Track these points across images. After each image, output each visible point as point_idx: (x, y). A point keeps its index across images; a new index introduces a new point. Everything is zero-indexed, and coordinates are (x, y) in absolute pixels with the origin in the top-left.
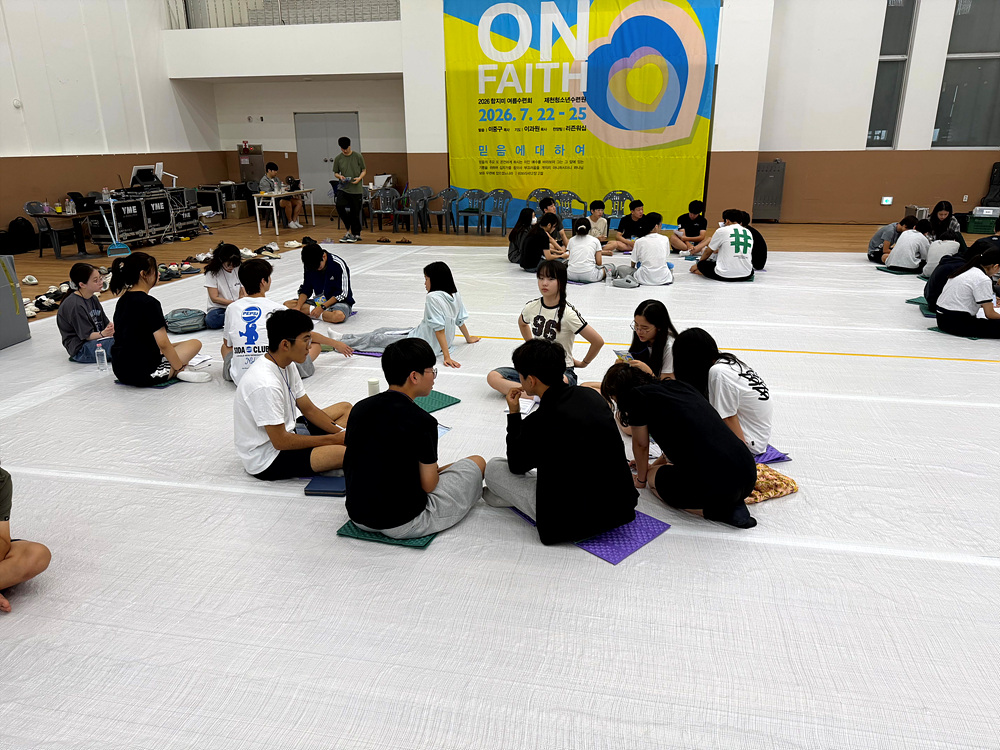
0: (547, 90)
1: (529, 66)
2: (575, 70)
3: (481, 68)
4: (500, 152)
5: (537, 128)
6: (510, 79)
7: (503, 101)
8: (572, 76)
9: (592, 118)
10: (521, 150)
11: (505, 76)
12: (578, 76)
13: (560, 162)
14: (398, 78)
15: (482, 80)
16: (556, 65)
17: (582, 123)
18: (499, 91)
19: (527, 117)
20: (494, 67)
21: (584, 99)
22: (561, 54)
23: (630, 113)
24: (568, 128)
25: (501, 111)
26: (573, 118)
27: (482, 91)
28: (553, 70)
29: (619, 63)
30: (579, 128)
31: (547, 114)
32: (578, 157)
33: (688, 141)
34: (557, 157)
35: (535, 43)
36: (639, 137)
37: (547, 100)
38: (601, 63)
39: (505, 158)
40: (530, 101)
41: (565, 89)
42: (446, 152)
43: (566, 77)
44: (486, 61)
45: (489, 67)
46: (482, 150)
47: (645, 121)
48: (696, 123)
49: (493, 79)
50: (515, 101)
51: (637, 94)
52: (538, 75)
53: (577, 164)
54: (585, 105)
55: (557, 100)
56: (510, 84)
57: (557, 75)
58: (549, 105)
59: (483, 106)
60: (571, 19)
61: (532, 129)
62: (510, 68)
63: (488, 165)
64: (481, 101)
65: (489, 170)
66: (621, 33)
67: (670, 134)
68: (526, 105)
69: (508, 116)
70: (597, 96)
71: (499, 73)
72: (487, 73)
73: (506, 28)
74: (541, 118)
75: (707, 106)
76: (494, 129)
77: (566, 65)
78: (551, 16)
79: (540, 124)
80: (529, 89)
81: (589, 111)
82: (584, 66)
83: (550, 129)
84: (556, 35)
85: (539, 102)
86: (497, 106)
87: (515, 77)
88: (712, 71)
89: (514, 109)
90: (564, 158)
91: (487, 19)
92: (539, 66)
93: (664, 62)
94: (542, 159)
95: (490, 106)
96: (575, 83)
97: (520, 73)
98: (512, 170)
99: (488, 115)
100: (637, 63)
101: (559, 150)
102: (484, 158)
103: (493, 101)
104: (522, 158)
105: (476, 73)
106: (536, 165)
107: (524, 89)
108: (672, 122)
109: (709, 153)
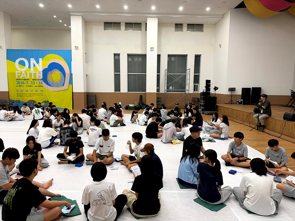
0: (33, 77)
1: (28, 72)
2: (39, 73)
3: (16, 72)
4: (22, 91)
5: (31, 86)
6: (24, 75)
7: (22, 80)
8: (39, 75)
9: (44, 84)
10: (27, 91)
11: (22, 74)
12: (40, 75)
13: (37, 94)
15: (17, 75)
16: (35, 72)
17: (42, 85)
18: (21, 78)
19: (28, 83)
20: (20, 72)
21: (42, 80)
22: (36, 70)
23: (53, 83)
24: (38, 86)
25: (22, 82)
26: (39, 84)
27: (17, 77)
28: (34, 73)
29: (50, 72)
30: (41, 86)
31: (33, 83)
32: (42, 93)
33: (67, 90)
34: (36, 93)
35: (29, 67)
36: (56, 89)
37: (33, 80)
38: (45, 72)
39: (23, 93)
40: (29, 80)
41: (37, 77)
42: (8, 91)
43: (37, 75)
44: (17, 70)
45: (18, 72)
46: (17, 91)
47: (57, 85)
48: (69, 86)
49: (20, 75)
50: (25, 80)
51: (54, 79)
52: (31, 74)
53: (41, 94)
54: (42, 81)
55: (35, 80)
56: (24, 76)
57: (35, 74)
58: (34, 81)
59: (17, 81)
60: (38, 62)
61: (29, 86)
62: (23, 72)
63: (19, 94)
64: (17, 80)
65: (19, 95)
66: (49, 66)
67: (63, 88)
68: (28, 81)
69: (23, 83)
70: (45, 79)
71: (21, 73)
72: (18, 73)
73: (22, 63)
74: (32, 84)
75: (71, 82)
76: (20, 86)
77: (37, 72)
78: (33, 61)
79: (32, 85)
80: (28, 77)
81: (43, 82)
82: (42, 72)
83: (34, 86)
84: (34, 65)
85: (31, 80)
86: (20, 81)
87: (25, 74)
88: (71, 75)
89: (25, 81)
90: (38, 93)
91: (17, 61)
92: (31, 72)
93: (60, 72)
94: (32, 93)
95: (19, 81)
96: (39, 76)
97: (26, 74)
98: (25, 95)
99: (19, 83)
100: (54, 72)
101: (36, 91)
102: (18, 93)
103: (19, 80)
104: (27, 93)
105: (15, 73)
106: (31, 94)
107: (27, 77)
108: (63, 85)
109: (73, 92)
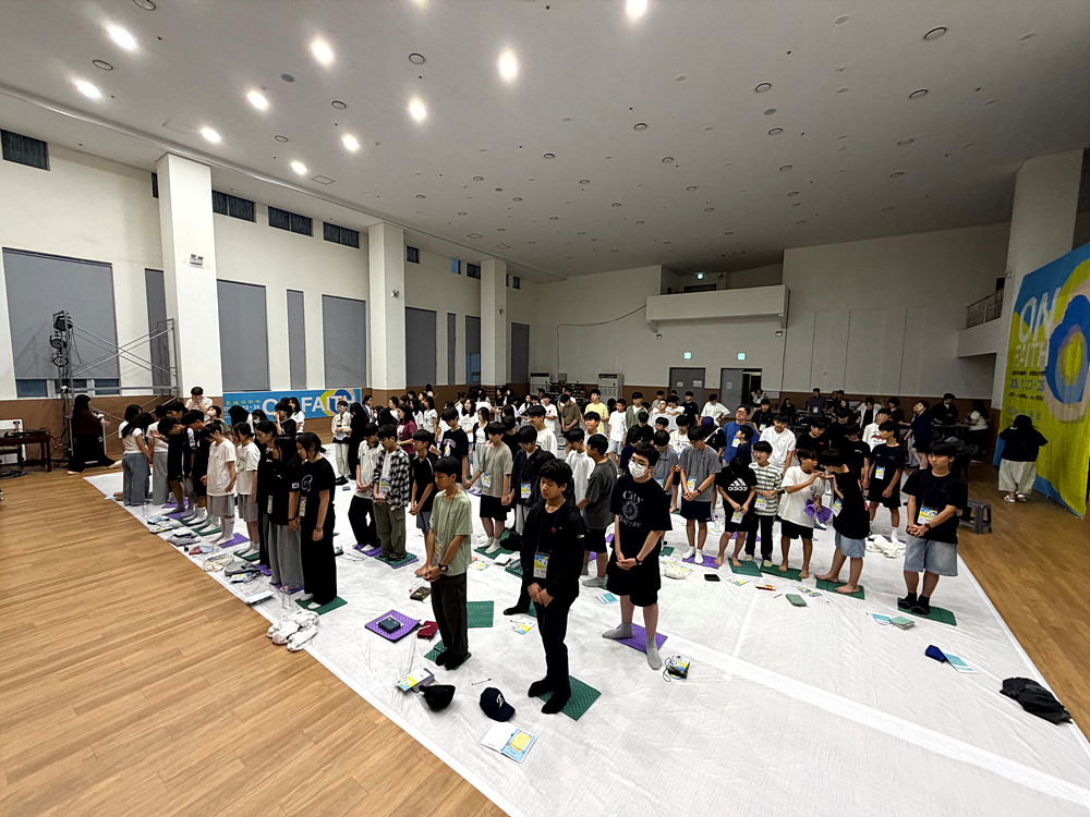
0: (1032, 364)
1: (1029, 346)
2: (1044, 349)
3: (1016, 348)
5: (1025, 396)
7: (1018, 373)
9: (1047, 392)
11: (1022, 354)
12: (1045, 353)
14: (995, 354)
16: (1038, 345)
17: (1042, 394)
18: (1018, 366)
20: (1020, 347)
21: (1045, 373)
22: (1042, 335)
23: (1064, 387)
24: (1036, 397)
25: (1016, 381)
26: (1039, 389)
28: (1036, 349)
29: (1063, 342)
30: (1040, 398)
35: (1034, 326)
36: (1065, 411)
40: (1025, 373)
41: (1039, 365)
43: (1040, 354)
47: (1071, 396)
49: (1018, 356)
50: (1021, 373)
51: (1068, 373)
52: (1031, 352)
54: (1046, 378)
55: (1035, 373)
56: (1022, 360)
58: (1031, 378)
60: (1049, 308)
62: (1024, 347)
70: (1050, 372)
71: (1020, 352)
72: (1017, 352)
77: (1042, 344)
78: (1043, 305)
81: (1047, 385)
82: (1049, 343)
83: (1029, 397)
84: (1043, 317)
85: (1028, 373)
92: (1032, 346)
93: (1083, 339)
96: (1043, 359)
100: (1071, 340)
108: (1080, 400)
